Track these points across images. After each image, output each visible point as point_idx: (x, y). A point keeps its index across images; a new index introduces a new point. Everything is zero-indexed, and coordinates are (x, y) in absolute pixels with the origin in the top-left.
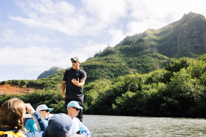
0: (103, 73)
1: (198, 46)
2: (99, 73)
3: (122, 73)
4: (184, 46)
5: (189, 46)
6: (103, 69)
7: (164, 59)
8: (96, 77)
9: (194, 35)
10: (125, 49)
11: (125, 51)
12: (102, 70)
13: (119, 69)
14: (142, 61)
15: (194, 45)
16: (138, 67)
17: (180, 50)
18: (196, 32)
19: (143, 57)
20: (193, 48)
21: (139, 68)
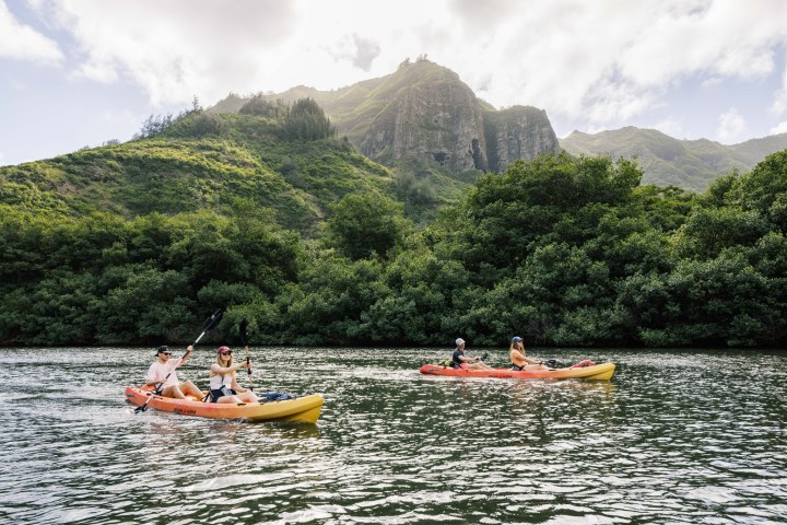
0: (205, 192)
1: (445, 154)
2: (191, 189)
3: (272, 200)
4: (411, 148)
5: (424, 149)
6: (203, 177)
7: (384, 174)
8: (183, 202)
9: (436, 121)
10: (255, 127)
11: (254, 135)
12: (202, 181)
13: (260, 186)
14: (324, 169)
15: (437, 150)
16: (317, 186)
17: (401, 158)
18: (441, 114)
19: (324, 159)
20: (432, 156)
21: (319, 191)
